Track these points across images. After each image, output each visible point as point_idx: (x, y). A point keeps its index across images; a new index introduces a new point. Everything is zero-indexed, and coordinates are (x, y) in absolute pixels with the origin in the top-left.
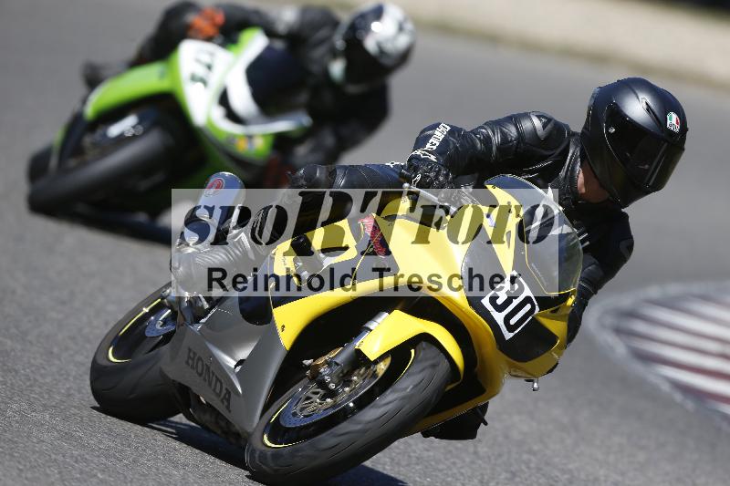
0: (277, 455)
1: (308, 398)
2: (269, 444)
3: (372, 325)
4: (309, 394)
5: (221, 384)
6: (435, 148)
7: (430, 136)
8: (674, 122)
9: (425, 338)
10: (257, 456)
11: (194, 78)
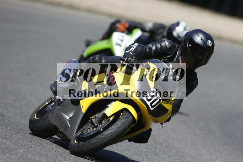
0: (78, 146)
1: (89, 129)
2: (76, 143)
3: (110, 106)
4: (89, 127)
5: (64, 124)
6: (132, 50)
7: (132, 47)
8: (210, 43)
9: (125, 110)
10: (72, 146)
11: (117, 44)
